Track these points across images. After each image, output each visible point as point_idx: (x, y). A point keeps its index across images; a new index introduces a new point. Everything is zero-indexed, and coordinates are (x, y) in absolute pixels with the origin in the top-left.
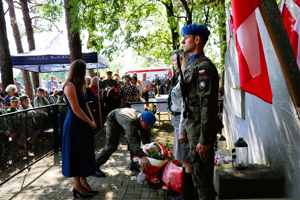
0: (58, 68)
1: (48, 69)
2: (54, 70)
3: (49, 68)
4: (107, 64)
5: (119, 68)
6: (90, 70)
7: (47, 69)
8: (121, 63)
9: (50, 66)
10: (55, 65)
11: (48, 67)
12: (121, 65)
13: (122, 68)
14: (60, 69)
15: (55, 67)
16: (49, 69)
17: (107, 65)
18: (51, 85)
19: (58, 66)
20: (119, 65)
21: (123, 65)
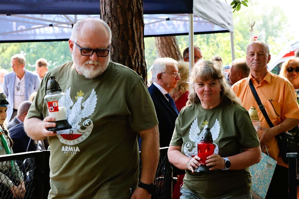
0: (57, 30)
1: (22, 30)
2: (40, 34)
3: (24, 27)
4: (224, 19)
5: (264, 37)
6: (163, 38)
7: (17, 31)
8: (272, 18)
9: (26, 20)
10: (45, 17)
11: (23, 22)
12: (270, 24)
13: (276, 36)
14: (63, 33)
15: (45, 26)
16: (26, 30)
17: (222, 22)
18: (17, 85)
19: (56, 20)
20: (265, 25)
21: (278, 27)
